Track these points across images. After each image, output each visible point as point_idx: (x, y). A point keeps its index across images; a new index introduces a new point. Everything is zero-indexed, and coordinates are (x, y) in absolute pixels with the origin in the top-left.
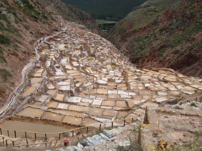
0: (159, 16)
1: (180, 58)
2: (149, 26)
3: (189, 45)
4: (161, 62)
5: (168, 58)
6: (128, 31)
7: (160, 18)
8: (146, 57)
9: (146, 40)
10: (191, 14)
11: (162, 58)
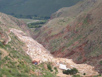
0: (64, 28)
1: (69, 52)
2: (59, 34)
3: (72, 47)
4: (63, 54)
5: (65, 52)
6: (49, 35)
7: (64, 29)
8: (58, 51)
9: (58, 42)
10: (77, 30)
11: (63, 52)
